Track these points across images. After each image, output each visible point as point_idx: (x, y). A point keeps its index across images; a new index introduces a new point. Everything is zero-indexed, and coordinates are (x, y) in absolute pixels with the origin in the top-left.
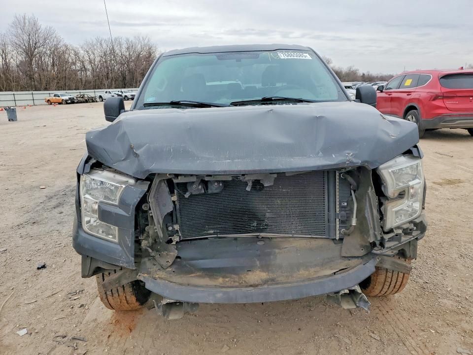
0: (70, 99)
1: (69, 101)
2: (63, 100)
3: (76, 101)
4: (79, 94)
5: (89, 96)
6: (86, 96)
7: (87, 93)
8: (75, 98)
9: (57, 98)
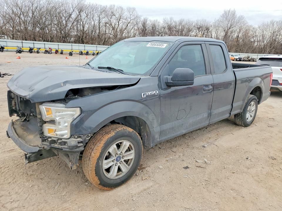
0: (239, 58)
1: (238, 60)
2: (235, 58)
3: (242, 60)
4: (247, 56)
5: (252, 58)
6: (250, 57)
7: (252, 56)
8: (242, 58)
9: (232, 57)
